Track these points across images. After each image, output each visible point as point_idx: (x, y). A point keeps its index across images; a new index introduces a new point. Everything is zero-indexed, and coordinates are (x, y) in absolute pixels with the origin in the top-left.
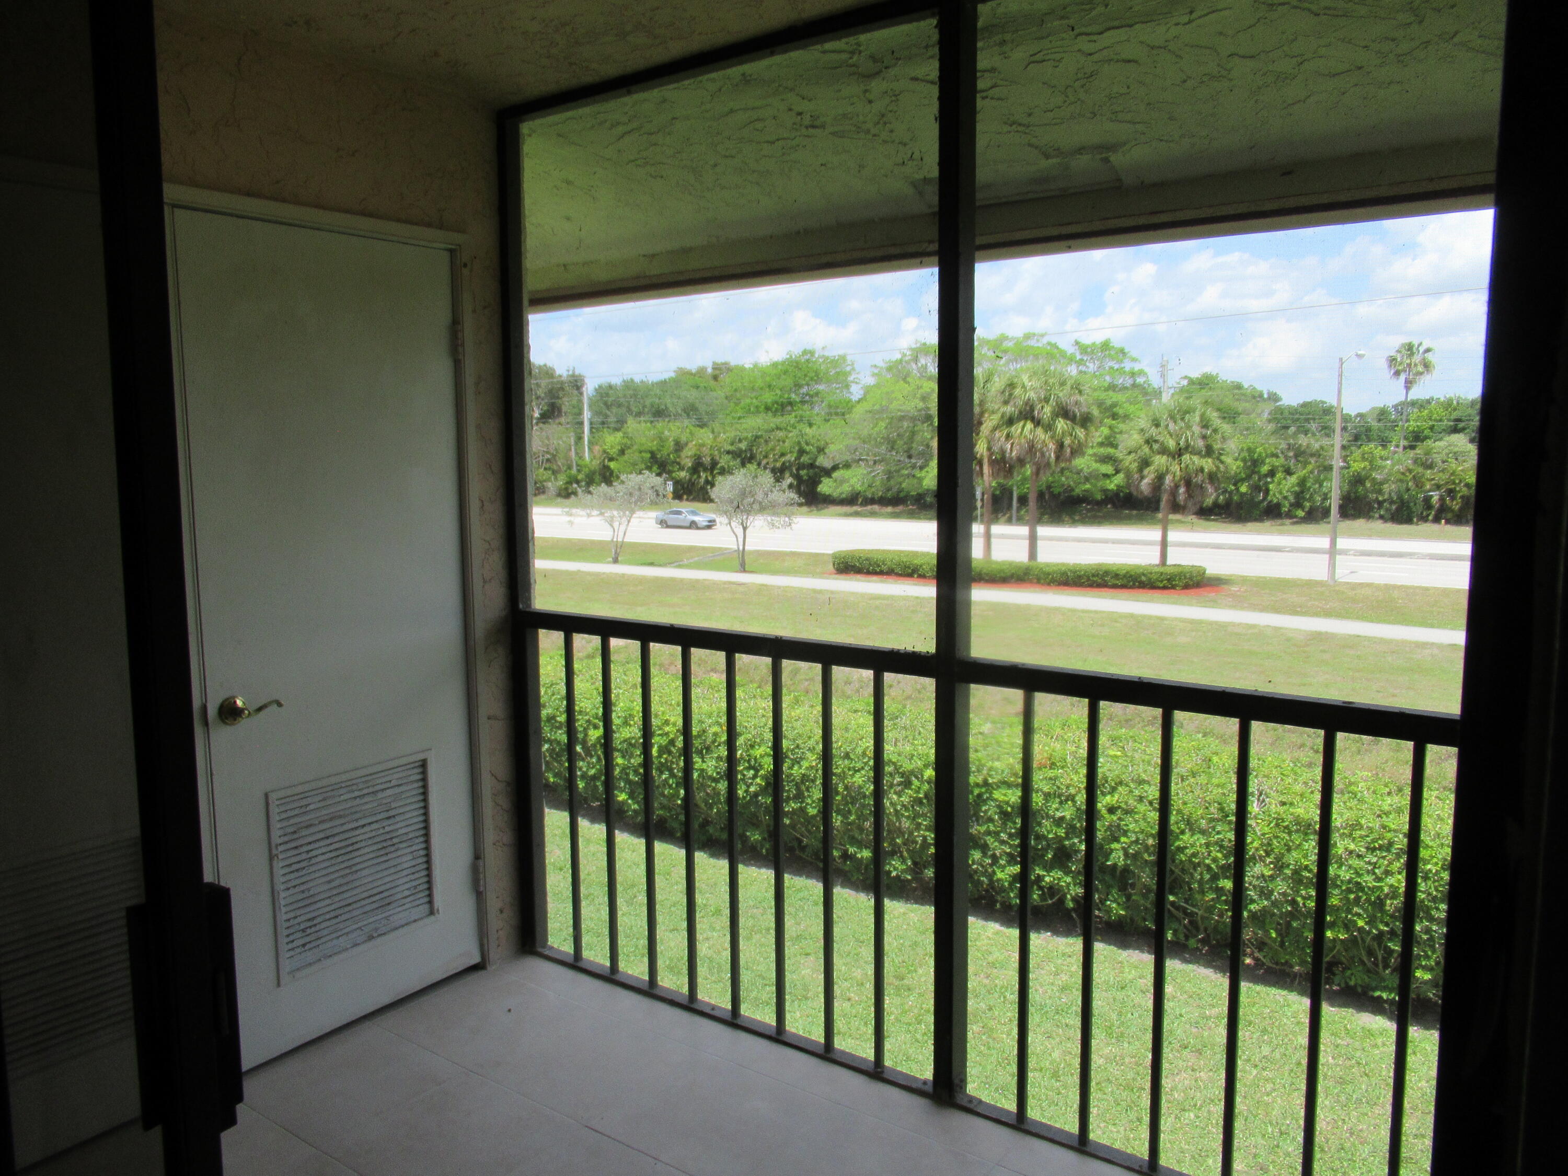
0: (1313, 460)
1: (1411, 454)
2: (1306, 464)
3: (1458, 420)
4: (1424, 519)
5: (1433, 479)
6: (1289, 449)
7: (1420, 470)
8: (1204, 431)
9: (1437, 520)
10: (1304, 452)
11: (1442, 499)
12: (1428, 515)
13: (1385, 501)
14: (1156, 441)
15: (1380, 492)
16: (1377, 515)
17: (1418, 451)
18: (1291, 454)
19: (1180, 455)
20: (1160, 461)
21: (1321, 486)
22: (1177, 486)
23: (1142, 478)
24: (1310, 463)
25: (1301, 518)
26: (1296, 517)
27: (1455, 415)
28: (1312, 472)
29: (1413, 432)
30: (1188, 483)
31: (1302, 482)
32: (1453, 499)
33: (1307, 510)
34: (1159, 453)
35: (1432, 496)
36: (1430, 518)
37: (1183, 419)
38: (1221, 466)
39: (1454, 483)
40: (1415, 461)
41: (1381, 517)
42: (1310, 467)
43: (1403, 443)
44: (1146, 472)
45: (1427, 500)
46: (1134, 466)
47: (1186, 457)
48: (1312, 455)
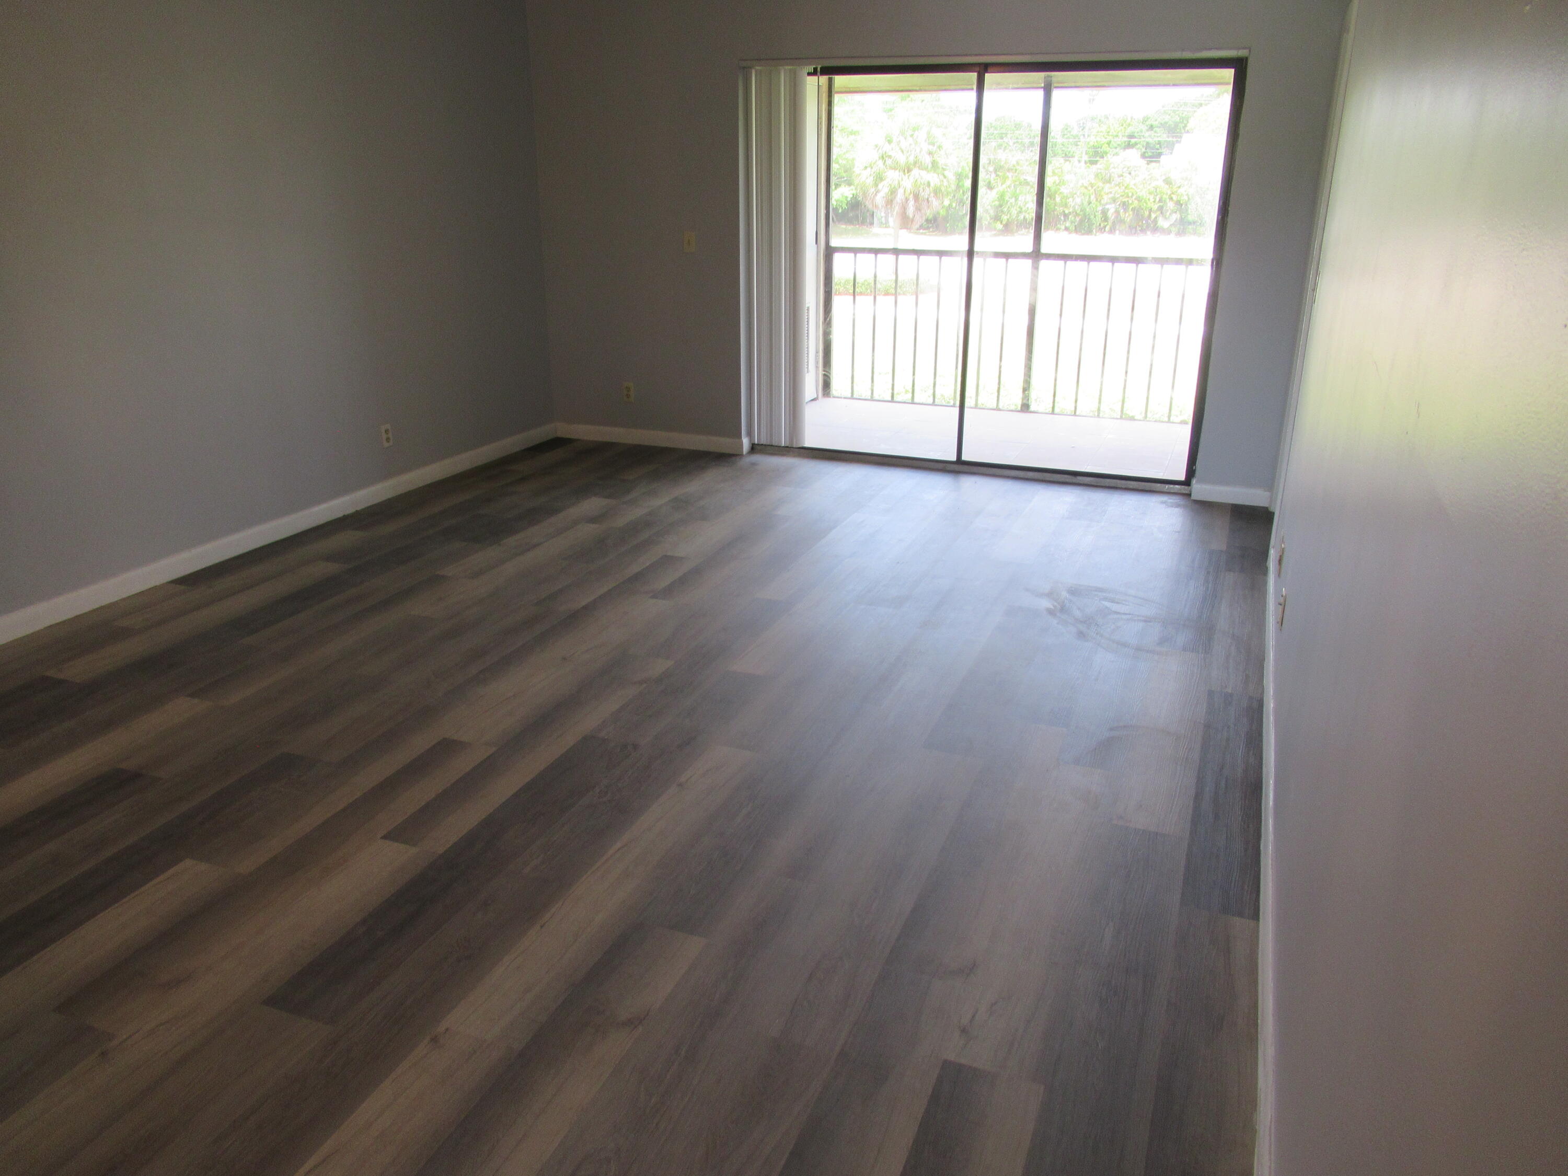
0: (1009, 175)
1: (1094, 168)
2: (1005, 178)
3: (1131, 136)
4: (1102, 230)
5: (1111, 193)
6: (990, 163)
7: (1100, 184)
8: (931, 147)
9: (1112, 231)
10: (1001, 167)
11: (1117, 212)
12: (1105, 227)
13: (1070, 213)
14: (890, 157)
15: (1066, 205)
16: (1063, 227)
17: (1098, 166)
18: (991, 169)
19: (909, 171)
20: (892, 176)
21: (1016, 200)
22: (907, 200)
23: (878, 192)
24: (1008, 177)
25: (999, 231)
26: (995, 229)
27: (1129, 131)
28: (1009, 187)
29: (1094, 147)
30: (916, 197)
31: (1001, 197)
32: (1125, 210)
33: (1004, 223)
34: (891, 168)
35: (1108, 210)
36: (1107, 229)
37: (912, 136)
38: (945, 180)
39: (1128, 197)
40: (1097, 175)
41: (1066, 229)
42: (1008, 182)
43: (1086, 158)
44: (880, 186)
45: (1104, 213)
46: (870, 181)
47: (915, 172)
48: (1009, 170)
